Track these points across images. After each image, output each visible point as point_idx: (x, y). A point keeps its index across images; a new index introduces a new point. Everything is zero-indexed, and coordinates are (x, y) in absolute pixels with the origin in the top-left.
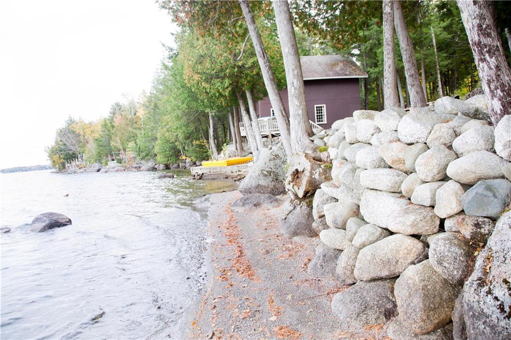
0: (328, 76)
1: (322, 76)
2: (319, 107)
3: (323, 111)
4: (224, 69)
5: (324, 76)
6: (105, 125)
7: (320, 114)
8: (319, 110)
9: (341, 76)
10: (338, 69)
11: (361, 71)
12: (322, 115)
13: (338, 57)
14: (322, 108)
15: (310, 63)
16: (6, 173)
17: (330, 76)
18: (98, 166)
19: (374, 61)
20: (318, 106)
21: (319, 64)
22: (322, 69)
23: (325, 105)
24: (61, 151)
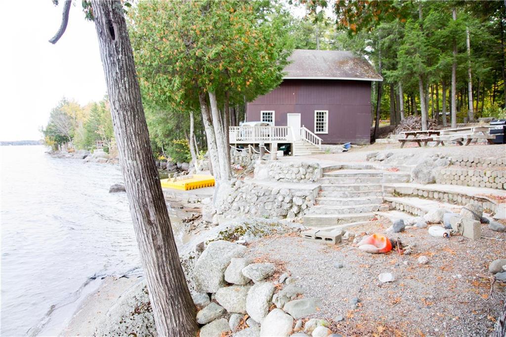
0: (334, 76)
1: (326, 76)
2: (320, 113)
3: (324, 119)
4: (174, 61)
5: (329, 76)
6: (95, 110)
7: (321, 122)
8: (320, 117)
9: (349, 77)
10: (347, 68)
11: (374, 73)
12: (322, 124)
13: (349, 54)
14: (324, 115)
15: (314, 58)
16: (15, 145)
17: (336, 76)
18: (84, 153)
19: (392, 61)
20: (319, 111)
21: (325, 60)
22: (328, 67)
23: (327, 112)
24: (51, 132)
